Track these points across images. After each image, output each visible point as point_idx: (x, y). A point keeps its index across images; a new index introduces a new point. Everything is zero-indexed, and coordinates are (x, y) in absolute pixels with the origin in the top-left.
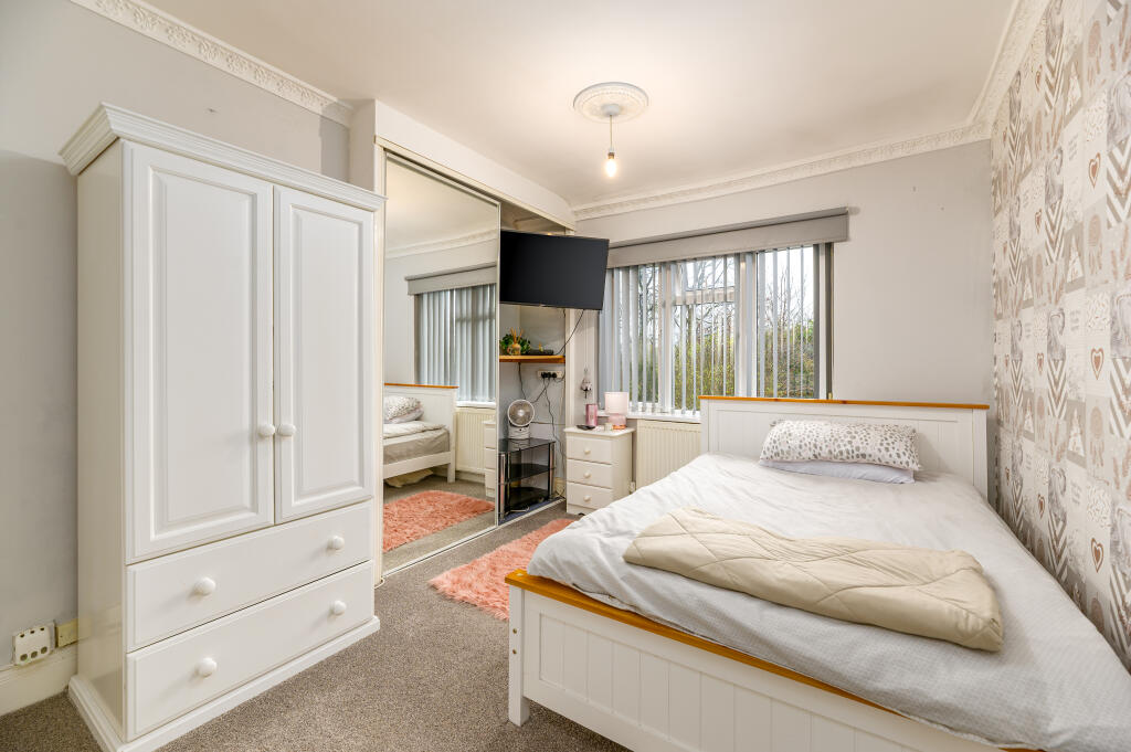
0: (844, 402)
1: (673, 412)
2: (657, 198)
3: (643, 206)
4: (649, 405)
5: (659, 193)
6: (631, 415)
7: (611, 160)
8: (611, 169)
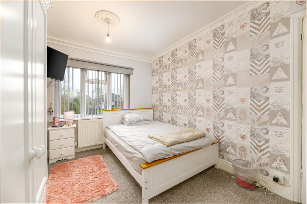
0: (135, 109)
1: (85, 117)
2: (85, 48)
3: (79, 48)
4: (78, 115)
5: (86, 46)
6: (76, 119)
7: (108, 37)
8: (108, 40)
